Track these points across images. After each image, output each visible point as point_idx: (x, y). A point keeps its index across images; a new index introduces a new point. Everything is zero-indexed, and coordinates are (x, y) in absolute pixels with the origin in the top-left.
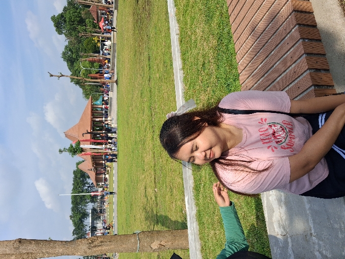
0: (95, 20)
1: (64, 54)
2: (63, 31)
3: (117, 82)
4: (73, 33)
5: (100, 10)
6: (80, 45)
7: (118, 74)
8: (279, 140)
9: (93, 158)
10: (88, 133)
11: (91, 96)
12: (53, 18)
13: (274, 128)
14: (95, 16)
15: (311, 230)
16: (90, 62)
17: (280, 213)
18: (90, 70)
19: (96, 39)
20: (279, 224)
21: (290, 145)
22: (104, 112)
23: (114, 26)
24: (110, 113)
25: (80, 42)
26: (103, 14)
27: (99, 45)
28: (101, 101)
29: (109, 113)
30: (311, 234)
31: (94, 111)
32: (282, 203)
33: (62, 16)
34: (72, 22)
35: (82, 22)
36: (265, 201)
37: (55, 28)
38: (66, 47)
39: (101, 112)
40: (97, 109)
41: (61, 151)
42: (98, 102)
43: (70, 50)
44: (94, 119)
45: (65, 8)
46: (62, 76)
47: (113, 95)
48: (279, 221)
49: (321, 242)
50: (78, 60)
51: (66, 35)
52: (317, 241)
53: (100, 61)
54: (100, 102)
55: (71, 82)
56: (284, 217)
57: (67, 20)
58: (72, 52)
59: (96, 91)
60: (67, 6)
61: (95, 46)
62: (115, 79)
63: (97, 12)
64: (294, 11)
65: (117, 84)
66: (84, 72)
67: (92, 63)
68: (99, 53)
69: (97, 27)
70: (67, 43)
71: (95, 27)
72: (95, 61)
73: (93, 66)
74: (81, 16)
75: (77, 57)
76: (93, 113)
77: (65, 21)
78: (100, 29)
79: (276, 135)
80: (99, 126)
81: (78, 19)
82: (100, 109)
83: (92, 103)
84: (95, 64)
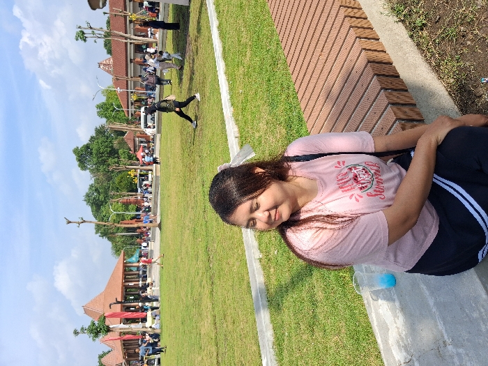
0: (130, 150)
1: (88, 195)
2: (89, 166)
3: (160, 226)
4: (101, 168)
5: (138, 137)
6: (111, 182)
7: (161, 215)
8: (364, 185)
9: (124, 346)
10: (118, 302)
11: (122, 251)
12: (76, 151)
13: (355, 171)
14: (131, 145)
15: (443, 336)
16: (124, 203)
17: (398, 328)
18: (123, 215)
19: (132, 173)
20: (399, 346)
21: (379, 191)
22: (141, 273)
23: (156, 155)
24: (150, 272)
25: (110, 179)
26: (142, 142)
27: (137, 181)
28: (138, 257)
29: (148, 273)
30: (444, 342)
31: (127, 272)
32: (397, 311)
33: (87, 147)
34: (100, 154)
35: (113, 153)
36: (375, 319)
37: (77, 163)
38: (91, 186)
39: (138, 272)
40: (132, 268)
41: (76, 333)
42: (134, 259)
43: (97, 190)
44: (127, 284)
45: (92, 138)
46: (84, 221)
47: (154, 247)
48: (398, 342)
49: (461, 350)
50: (106, 203)
51: (92, 171)
52: (454, 350)
53: (137, 202)
54: (136, 258)
55: (96, 233)
56: (404, 333)
57: (94, 151)
58: (99, 193)
59: (131, 244)
60: (94, 135)
61: (131, 183)
62: (158, 222)
63: (134, 140)
64: (369, 62)
65: (160, 229)
66: (115, 218)
67: (126, 205)
68: (137, 191)
69: (134, 158)
70: (92, 182)
71: (130, 158)
72: (130, 203)
73: (127, 209)
74: (112, 146)
75: (105, 200)
76: (126, 275)
77: (91, 153)
78: (138, 160)
79: (359, 179)
80: (133, 295)
81: (109, 149)
82: (135, 269)
83: (124, 260)
84: (130, 207)
